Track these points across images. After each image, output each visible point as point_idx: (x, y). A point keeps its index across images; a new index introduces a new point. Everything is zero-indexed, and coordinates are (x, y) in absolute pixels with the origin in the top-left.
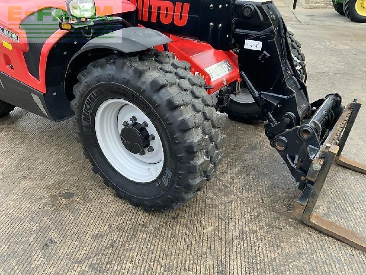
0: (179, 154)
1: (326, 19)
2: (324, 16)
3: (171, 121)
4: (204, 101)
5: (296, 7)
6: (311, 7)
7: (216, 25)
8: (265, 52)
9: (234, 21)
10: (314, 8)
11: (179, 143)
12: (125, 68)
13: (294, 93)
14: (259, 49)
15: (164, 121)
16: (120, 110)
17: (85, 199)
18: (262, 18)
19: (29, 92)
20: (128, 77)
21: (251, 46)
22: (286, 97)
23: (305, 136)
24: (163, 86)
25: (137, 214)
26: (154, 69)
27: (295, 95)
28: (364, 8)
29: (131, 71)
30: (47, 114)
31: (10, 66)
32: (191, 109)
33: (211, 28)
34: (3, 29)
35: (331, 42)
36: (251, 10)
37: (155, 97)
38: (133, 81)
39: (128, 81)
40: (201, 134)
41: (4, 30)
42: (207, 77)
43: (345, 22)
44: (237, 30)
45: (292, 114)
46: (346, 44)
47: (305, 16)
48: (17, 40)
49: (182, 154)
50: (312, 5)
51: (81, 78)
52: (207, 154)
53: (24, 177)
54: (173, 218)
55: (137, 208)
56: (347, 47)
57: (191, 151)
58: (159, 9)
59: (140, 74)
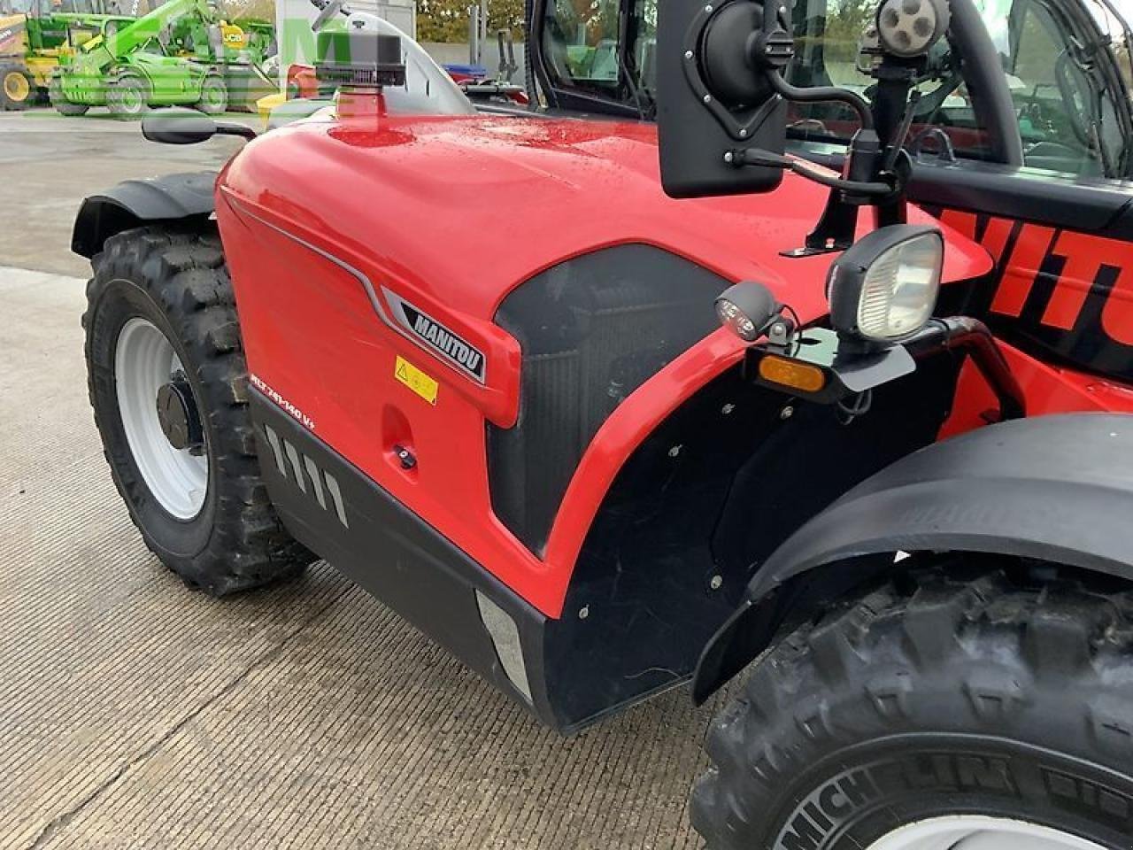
19: (467, 582)
30: (529, 696)
31: (403, 455)
34: (416, 314)
41: (420, 318)
48: (477, 371)
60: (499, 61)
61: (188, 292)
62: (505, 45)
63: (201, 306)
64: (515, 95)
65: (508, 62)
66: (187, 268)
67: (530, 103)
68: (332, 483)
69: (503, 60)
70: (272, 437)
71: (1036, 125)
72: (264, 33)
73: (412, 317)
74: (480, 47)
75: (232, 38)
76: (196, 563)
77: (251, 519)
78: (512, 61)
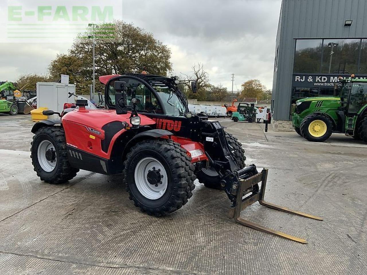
0: (175, 178)
1: (289, 139)
2: (288, 137)
3: (172, 164)
4: (186, 158)
5: (268, 130)
6: (279, 131)
7: (193, 130)
8: (215, 142)
9: (201, 129)
10: (282, 131)
11: (175, 173)
12: (154, 144)
13: (229, 160)
14: (212, 141)
15: (169, 164)
16: (147, 166)
17: (124, 213)
18: (212, 128)
20: (154, 147)
21: (209, 140)
22: (225, 163)
23: (232, 178)
24: (169, 150)
25: (152, 218)
26: (165, 144)
27: (229, 161)
28: (315, 131)
29: (156, 145)
32: (180, 160)
33: (191, 132)
35: (285, 153)
36: (208, 124)
37: (166, 154)
38: (157, 149)
39: (155, 148)
40: (184, 171)
42: (189, 154)
43: (303, 141)
44: (203, 133)
45: (229, 171)
46: (296, 154)
47: (273, 136)
48: (100, 134)
49: (176, 178)
50: (280, 129)
51: (132, 150)
52: (187, 180)
53: (89, 205)
54: (171, 220)
55: (151, 216)
56: (296, 156)
57: (180, 177)
58: (167, 123)
59: (160, 145)
60: (99, 100)
61: (56, 134)
62: (100, 96)
63: (58, 136)
64: (103, 107)
65: (101, 100)
66: (55, 131)
67: (106, 108)
68: (80, 154)
69: (100, 100)
70: (70, 151)
71: (240, 113)
72: (28, 93)
73: (92, 130)
74: (93, 96)
75: (17, 94)
76: (53, 177)
77: (65, 166)
78: (102, 100)
